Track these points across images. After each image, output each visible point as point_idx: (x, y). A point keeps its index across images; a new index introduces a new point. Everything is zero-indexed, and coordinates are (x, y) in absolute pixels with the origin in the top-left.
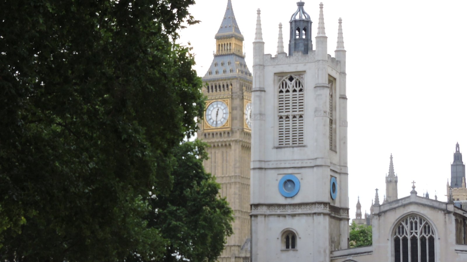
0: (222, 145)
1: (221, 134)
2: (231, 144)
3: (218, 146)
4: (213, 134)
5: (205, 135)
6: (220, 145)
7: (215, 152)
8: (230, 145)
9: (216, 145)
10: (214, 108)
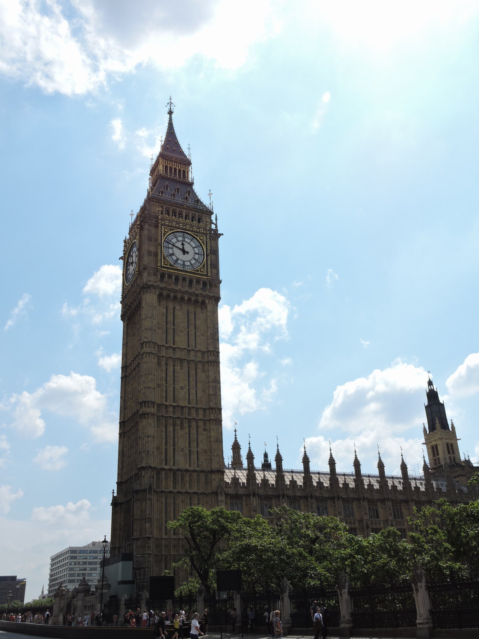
0: (189, 300)
1: (191, 282)
2: (207, 301)
3: (182, 299)
4: (177, 278)
5: (163, 275)
6: (186, 298)
7: (174, 308)
8: (203, 303)
9: (179, 295)
10: (178, 241)
